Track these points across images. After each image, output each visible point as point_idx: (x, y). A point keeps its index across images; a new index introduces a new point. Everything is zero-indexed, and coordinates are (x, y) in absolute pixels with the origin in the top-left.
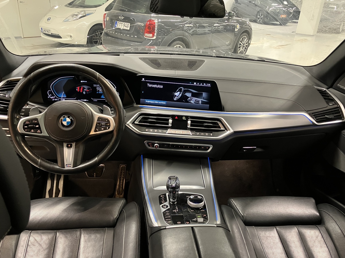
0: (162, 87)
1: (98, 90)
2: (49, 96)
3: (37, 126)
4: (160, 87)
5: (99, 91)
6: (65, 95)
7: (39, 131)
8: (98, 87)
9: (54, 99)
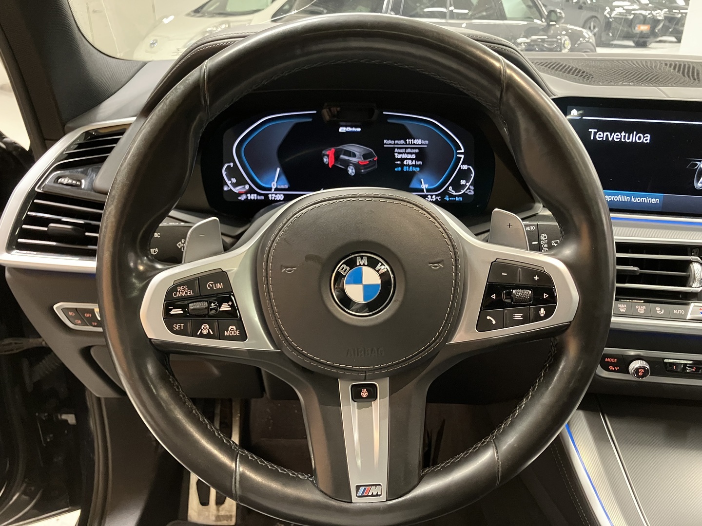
0: (646, 139)
1: (398, 159)
2: (229, 184)
3: (225, 307)
4: (640, 138)
5: (405, 163)
6: (283, 178)
7: (233, 330)
8: (398, 148)
9: (246, 193)
